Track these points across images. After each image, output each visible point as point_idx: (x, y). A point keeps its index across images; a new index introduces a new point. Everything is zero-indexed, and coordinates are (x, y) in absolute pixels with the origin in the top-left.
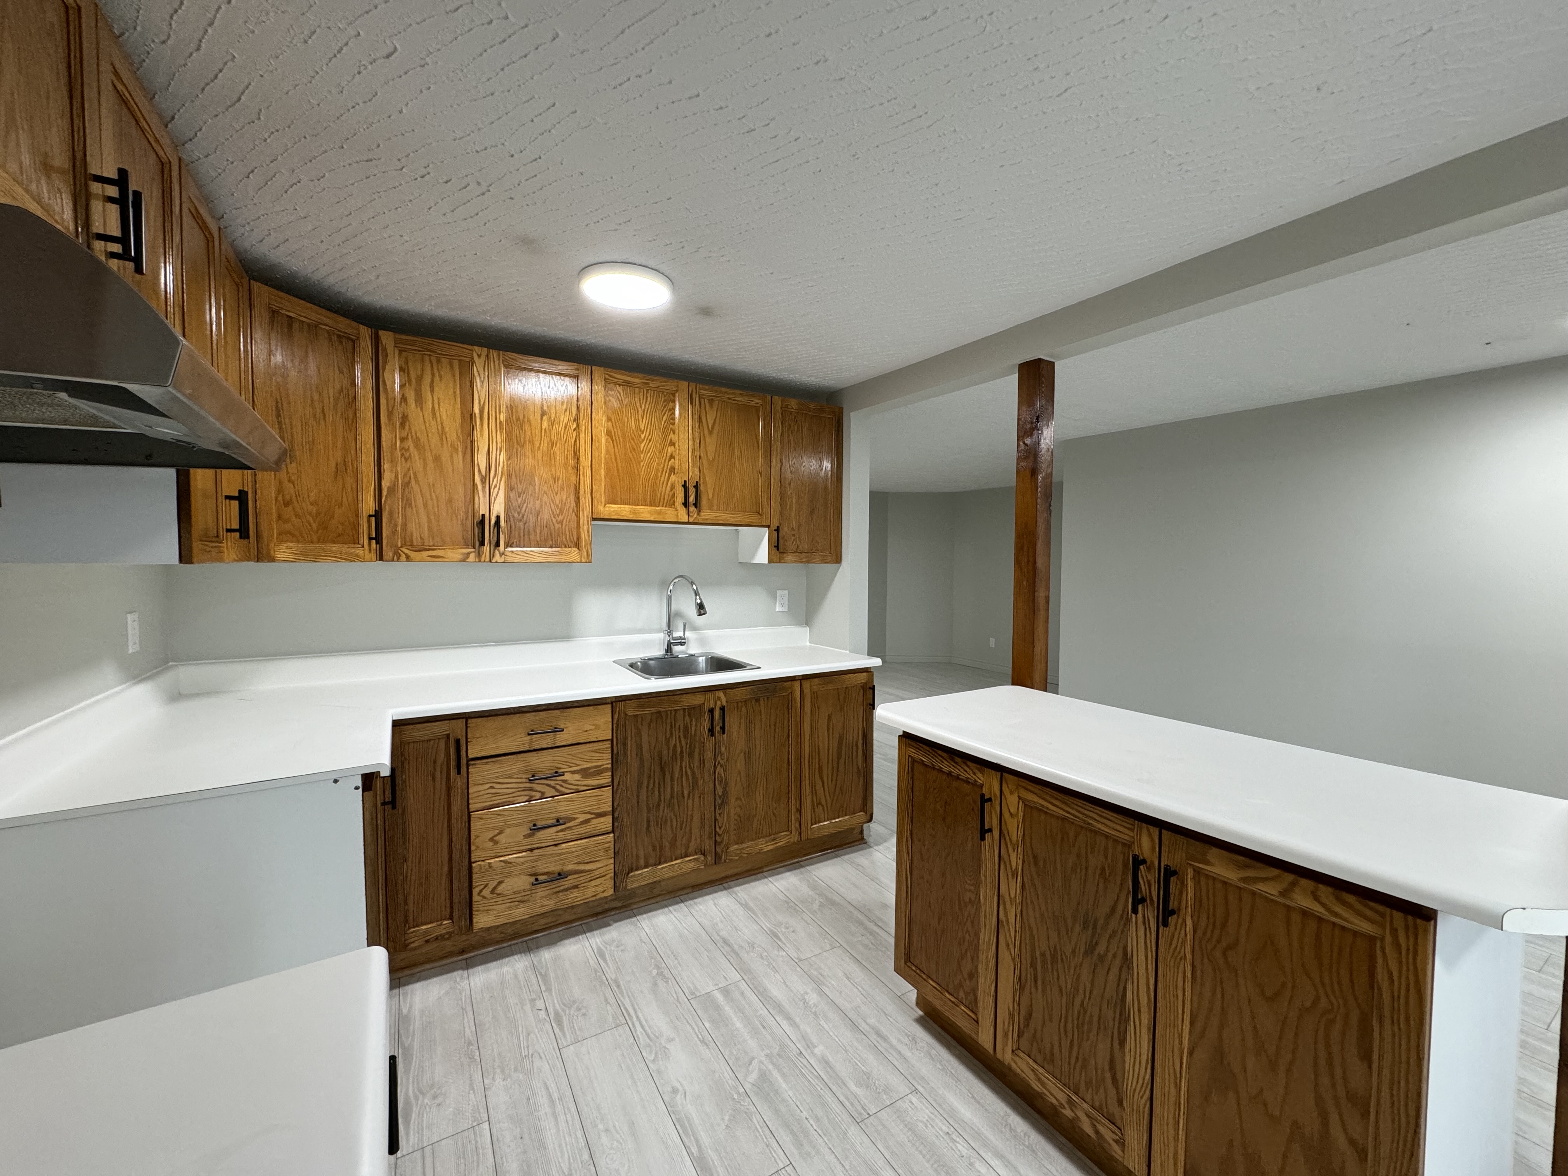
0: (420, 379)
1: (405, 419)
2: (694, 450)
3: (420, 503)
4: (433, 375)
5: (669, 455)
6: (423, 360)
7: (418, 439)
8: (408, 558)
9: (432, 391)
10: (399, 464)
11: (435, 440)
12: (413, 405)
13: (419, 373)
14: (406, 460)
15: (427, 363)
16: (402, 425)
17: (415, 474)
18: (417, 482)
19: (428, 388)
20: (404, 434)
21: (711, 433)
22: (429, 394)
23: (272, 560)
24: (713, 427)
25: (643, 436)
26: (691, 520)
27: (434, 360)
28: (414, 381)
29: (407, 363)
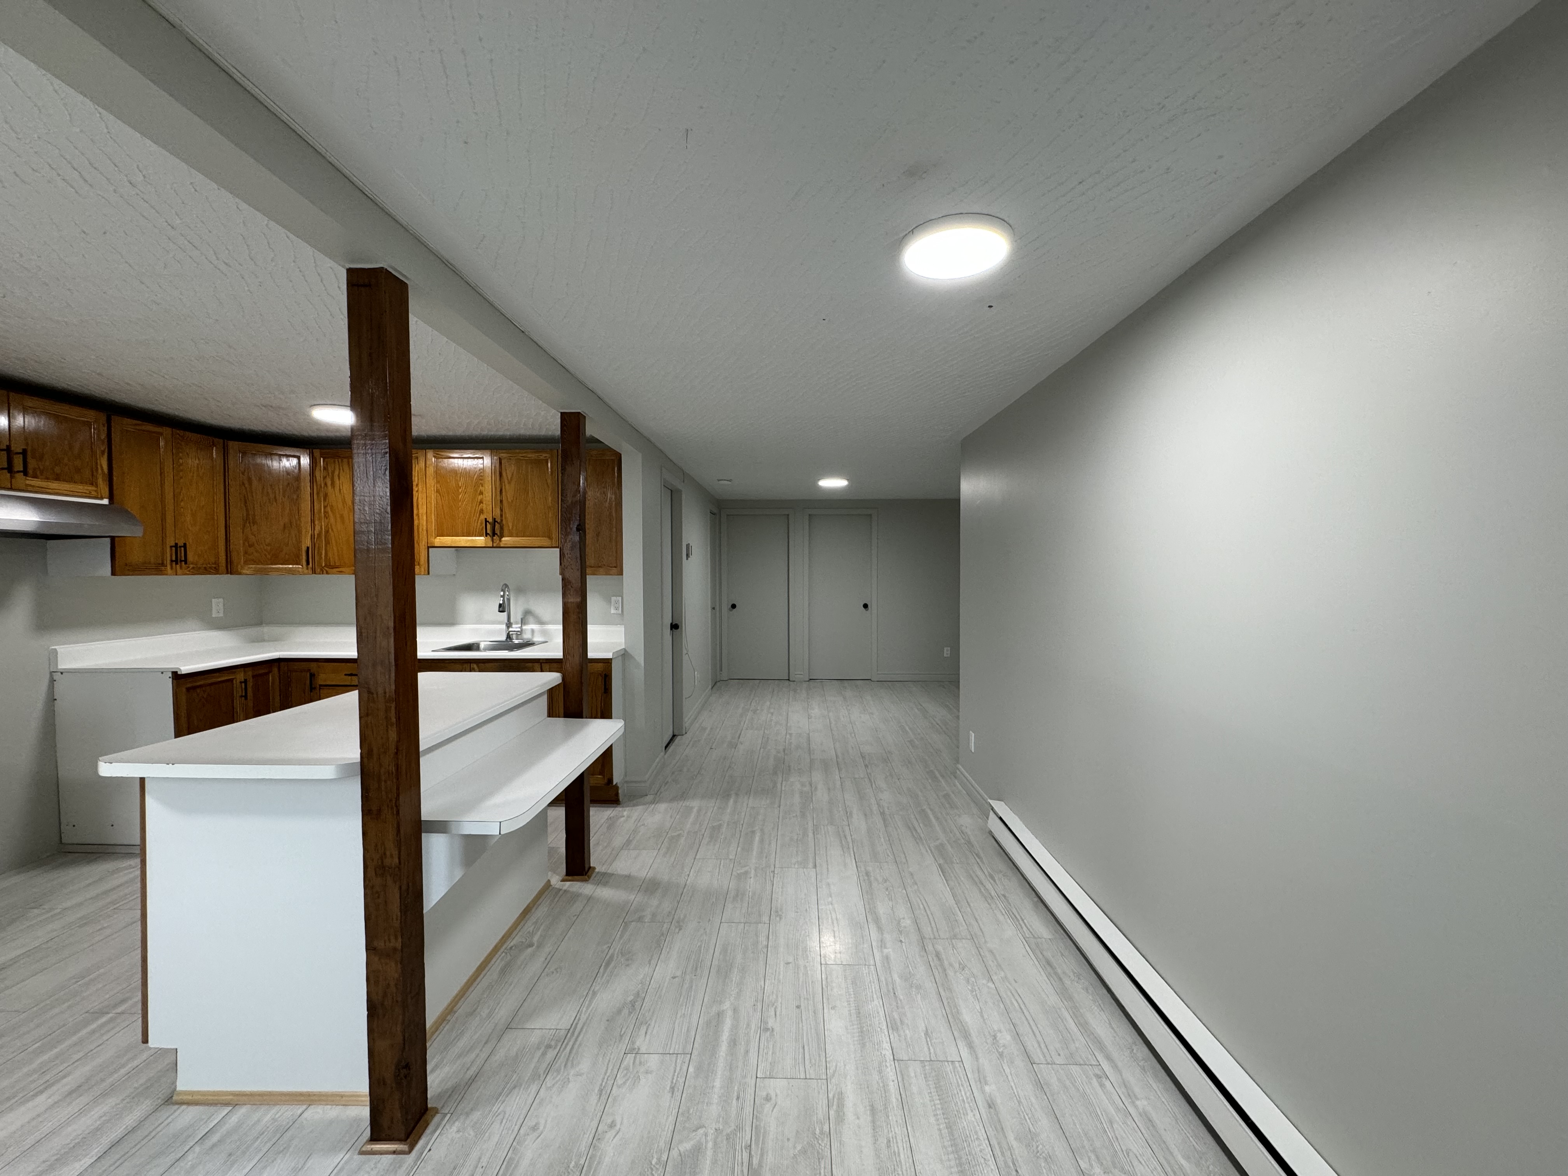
0: (333, 472)
1: (326, 496)
2: (496, 496)
3: (334, 542)
4: (340, 469)
5: (479, 500)
6: (334, 462)
7: (332, 506)
8: (327, 573)
9: (339, 479)
10: (323, 520)
11: (340, 505)
12: (330, 487)
13: (333, 469)
14: (327, 518)
15: (337, 462)
16: (325, 500)
17: (331, 525)
18: (332, 530)
19: (337, 477)
20: (326, 504)
21: (509, 483)
22: (337, 480)
23: (240, 574)
24: (511, 479)
25: (460, 490)
26: (495, 545)
27: (340, 460)
28: (330, 474)
29: (327, 464)
